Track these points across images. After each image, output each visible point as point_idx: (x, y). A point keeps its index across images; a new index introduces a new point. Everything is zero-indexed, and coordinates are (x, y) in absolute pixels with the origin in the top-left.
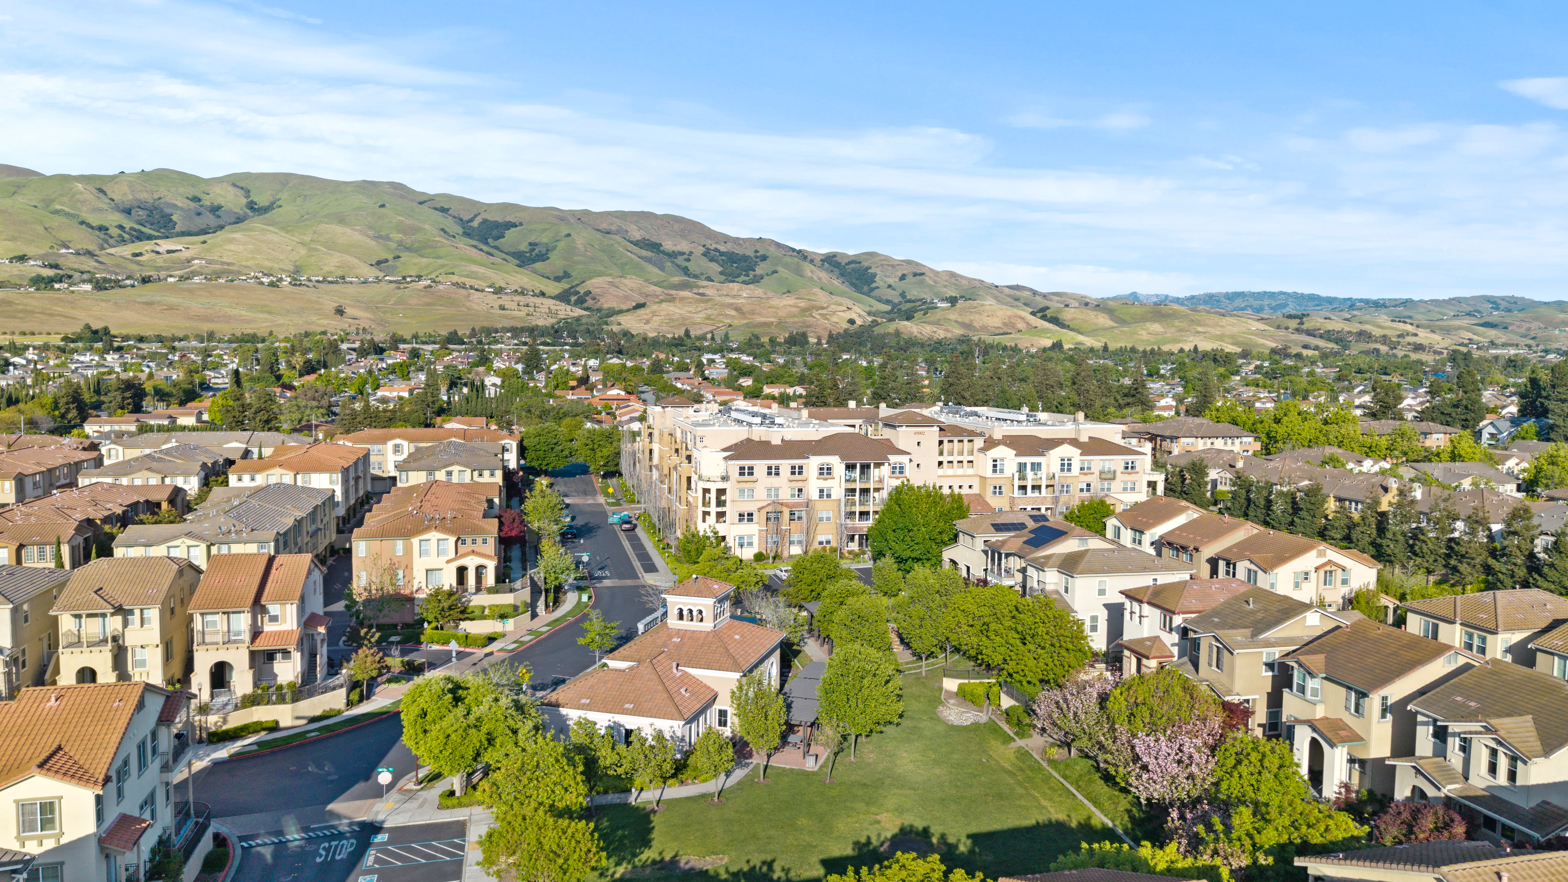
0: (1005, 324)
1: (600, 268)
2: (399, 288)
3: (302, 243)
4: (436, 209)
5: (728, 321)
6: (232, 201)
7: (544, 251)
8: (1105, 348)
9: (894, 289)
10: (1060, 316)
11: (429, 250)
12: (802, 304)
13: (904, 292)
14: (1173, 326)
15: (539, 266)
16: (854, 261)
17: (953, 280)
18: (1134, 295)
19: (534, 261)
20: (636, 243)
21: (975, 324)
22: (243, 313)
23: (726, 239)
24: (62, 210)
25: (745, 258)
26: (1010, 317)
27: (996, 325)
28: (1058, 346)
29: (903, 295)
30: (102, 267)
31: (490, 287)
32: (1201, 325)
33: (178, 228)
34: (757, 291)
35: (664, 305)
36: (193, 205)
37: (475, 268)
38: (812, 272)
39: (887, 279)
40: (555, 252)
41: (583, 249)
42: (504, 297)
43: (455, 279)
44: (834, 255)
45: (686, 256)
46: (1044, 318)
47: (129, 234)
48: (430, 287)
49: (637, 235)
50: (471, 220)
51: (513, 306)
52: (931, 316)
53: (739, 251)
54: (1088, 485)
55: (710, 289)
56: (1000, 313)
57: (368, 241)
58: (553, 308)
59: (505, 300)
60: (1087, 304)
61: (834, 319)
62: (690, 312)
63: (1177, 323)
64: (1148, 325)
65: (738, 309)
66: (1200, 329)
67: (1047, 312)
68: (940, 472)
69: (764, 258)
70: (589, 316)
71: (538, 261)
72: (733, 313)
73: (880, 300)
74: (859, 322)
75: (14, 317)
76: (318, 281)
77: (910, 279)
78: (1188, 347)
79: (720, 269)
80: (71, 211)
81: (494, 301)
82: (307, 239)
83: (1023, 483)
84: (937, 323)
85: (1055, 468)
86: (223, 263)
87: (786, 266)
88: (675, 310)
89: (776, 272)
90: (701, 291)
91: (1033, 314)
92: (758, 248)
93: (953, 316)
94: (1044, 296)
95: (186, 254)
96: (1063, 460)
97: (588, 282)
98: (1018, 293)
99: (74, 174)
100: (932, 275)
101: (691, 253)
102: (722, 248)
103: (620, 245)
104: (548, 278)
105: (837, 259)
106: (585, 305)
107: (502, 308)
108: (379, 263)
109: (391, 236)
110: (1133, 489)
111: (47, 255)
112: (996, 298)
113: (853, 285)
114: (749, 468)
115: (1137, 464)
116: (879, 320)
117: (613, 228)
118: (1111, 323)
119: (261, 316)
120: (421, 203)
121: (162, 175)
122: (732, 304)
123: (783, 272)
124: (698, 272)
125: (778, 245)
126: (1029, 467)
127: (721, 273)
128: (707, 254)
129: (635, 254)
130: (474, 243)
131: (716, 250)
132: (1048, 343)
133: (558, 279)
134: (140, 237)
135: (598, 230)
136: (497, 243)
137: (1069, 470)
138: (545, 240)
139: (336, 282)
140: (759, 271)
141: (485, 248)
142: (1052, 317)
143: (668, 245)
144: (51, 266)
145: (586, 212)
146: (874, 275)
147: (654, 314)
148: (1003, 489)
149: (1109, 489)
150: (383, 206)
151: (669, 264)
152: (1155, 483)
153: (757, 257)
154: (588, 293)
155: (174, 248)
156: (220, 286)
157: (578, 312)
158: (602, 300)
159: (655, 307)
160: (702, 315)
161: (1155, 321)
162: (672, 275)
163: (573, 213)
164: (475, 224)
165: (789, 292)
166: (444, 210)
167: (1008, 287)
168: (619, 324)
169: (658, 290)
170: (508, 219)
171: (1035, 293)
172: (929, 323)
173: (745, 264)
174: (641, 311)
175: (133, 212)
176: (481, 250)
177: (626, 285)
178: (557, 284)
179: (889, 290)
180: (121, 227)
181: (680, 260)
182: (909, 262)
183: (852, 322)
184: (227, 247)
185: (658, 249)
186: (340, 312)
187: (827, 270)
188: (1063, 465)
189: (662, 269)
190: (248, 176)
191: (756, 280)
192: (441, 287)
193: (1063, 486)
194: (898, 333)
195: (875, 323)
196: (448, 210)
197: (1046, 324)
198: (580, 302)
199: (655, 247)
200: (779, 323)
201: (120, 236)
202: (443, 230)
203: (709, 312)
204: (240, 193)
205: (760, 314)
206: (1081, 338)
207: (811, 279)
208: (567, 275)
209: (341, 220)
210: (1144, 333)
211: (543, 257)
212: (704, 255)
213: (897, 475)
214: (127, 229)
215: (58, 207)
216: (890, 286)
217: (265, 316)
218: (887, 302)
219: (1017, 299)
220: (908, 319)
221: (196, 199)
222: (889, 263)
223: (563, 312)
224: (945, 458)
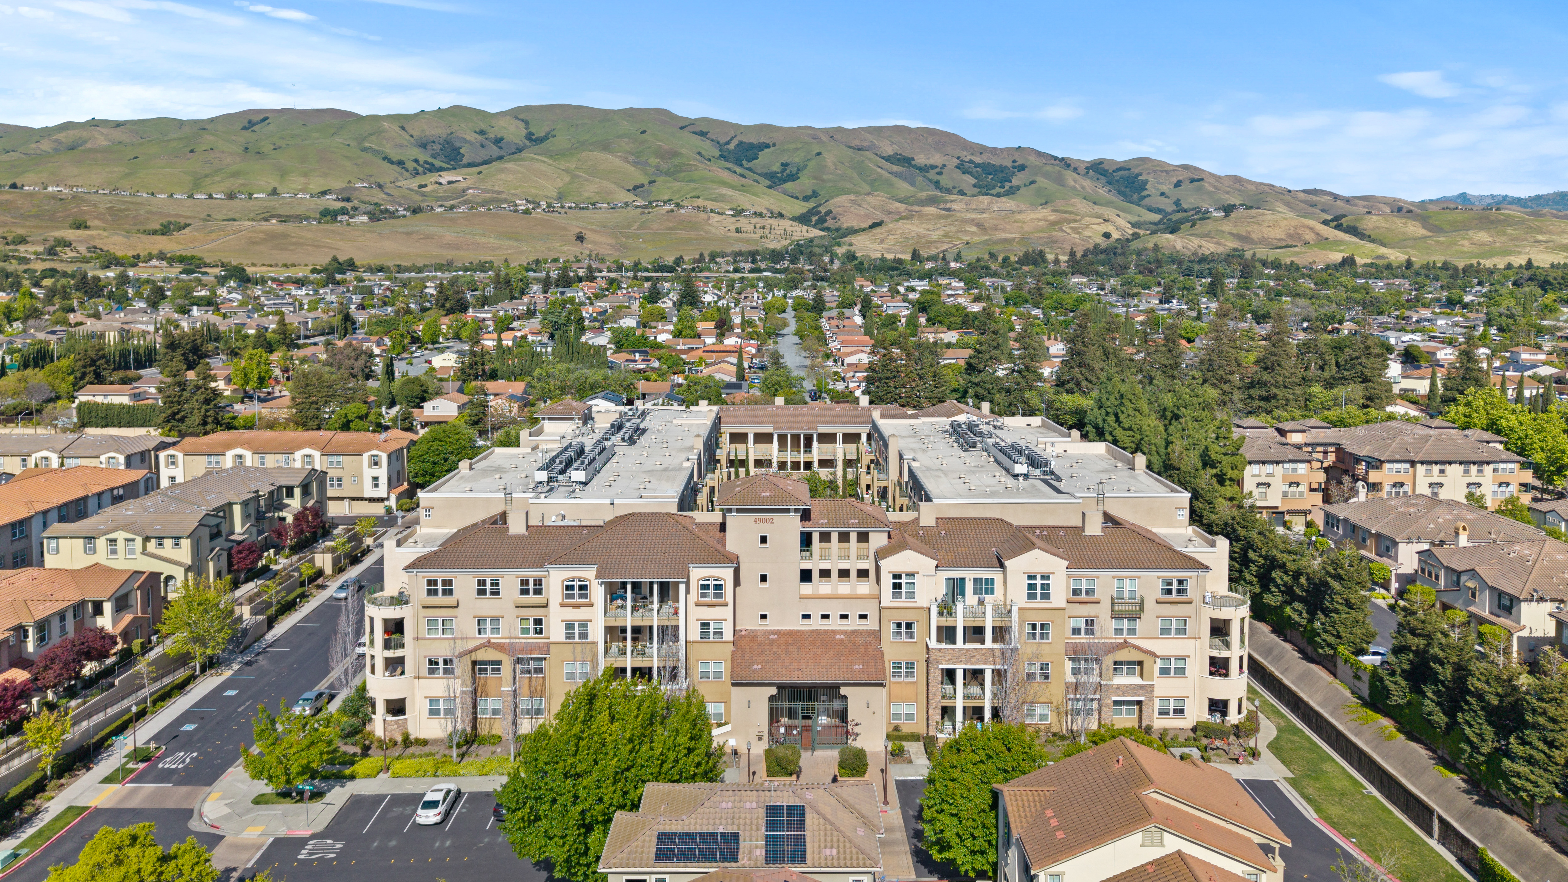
0: (1290, 236)
1: (849, 185)
2: (643, 213)
3: (567, 171)
4: (695, 133)
5: (967, 238)
6: (514, 132)
7: (794, 170)
8: (1409, 264)
9: (1167, 197)
10: (1358, 225)
11: (683, 174)
12: (1052, 217)
13: (1179, 200)
14: (1504, 233)
15: (789, 186)
16: (1123, 167)
17: (1237, 186)
18: (1463, 196)
19: (785, 181)
20: (888, 159)
21: (1253, 236)
22: (492, 240)
23: (982, 149)
24: (370, 148)
25: (1002, 169)
26: (1295, 228)
27: (1278, 237)
28: (1349, 262)
29: (1177, 203)
30: (390, 199)
31: (731, 209)
32: (1541, 233)
33: (465, 161)
34: (1008, 203)
35: (901, 223)
36: (480, 138)
37: (724, 191)
38: (1075, 181)
39: (1160, 187)
40: (806, 171)
41: (832, 167)
42: (743, 220)
43: (700, 202)
44: (1101, 162)
45: (938, 170)
46: (1338, 227)
47: (422, 166)
48: (672, 211)
49: (889, 151)
50: (728, 143)
51: (750, 228)
52: (1199, 228)
53: (995, 161)
54: (1090, 622)
55: (958, 204)
56: (1283, 223)
57: (628, 166)
58: (789, 229)
59: (744, 223)
60: (1400, 209)
61: (1087, 233)
62: (928, 230)
63: (1510, 230)
64: (1471, 233)
65: (979, 225)
66: (1540, 237)
67: (1343, 221)
68: (807, 588)
69: (1022, 168)
70: (822, 237)
71: (788, 181)
72: (974, 229)
73: (1150, 210)
74: (1116, 235)
75: (286, 249)
76: (570, 208)
77: (1186, 185)
78: (1519, 261)
79: (974, 181)
80: (377, 148)
81: (731, 223)
82: (572, 166)
83: (947, 622)
84: (1207, 236)
85: (1018, 594)
86: (494, 192)
87: (1046, 175)
88: (912, 228)
89: (1032, 182)
90: (948, 206)
91: (1325, 223)
92: (1016, 157)
93: (1227, 227)
94: (1348, 200)
95: (464, 184)
96: (1031, 577)
97: (831, 202)
98: (1315, 198)
99: (382, 113)
100: (1212, 181)
101: (944, 165)
102: (978, 160)
103: (871, 162)
104: (797, 198)
105: (1104, 166)
106: (825, 225)
107: (738, 231)
108: (635, 188)
109: (650, 161)
110: (1182, 631)
111: (344, 189)
112: (1288, 204)
113: (1120, 193)
114: (444, 583)
115: (1190, 586)
116: (1141, 232)
117: (866, 144)
118: (1424, 232)
119: (507, 243)
120: (682, 128)
121: (457, 112)
122: (973, 220)
123: (1042, 182)
124: (950, 186)
125: (1039, 154)
126: (969, 587)
127: (974, 186)
128: (961, 167)
129: (886, 170)
130: (729, 165)
131: (971, 162)
132: (1337, 257)
133: (806, 199)
134: (432, 169)
135: (850, 147)
136: (750, 165)
137: (1046, 596)
138: (797, 160)
139: (587, 208)
140: (1015, 181)
141: (739, 170)
142: (1348, 226)
143: (921, 159)
144: (343, 200)
145: (840, 130)
146: (1145, 182)
147: (890, 232)
148: (915, 629)
149: (1132, 631)
150: (644, 132)
151: (920, 178)
152: (1227, 622)
153: (1014, 167)
154: (829, 212)
155: (454, 179)
156: (482, 215)
157: (815, 233)
158: (843, 219)
159: (891, 226)
160: (940, 232)
161: (1480, 229)
162: (922, 190)
163: (825, 131)
164: (732, 146)
165: (1046, 203)
166: (703, 134)
167: (1304, 191)
168: (851, 245)
169: (902, 207)
170: (762, 140)
171: (1336, 197)
172: (1197, 236)
173: (1001, 175)
174: (877, 230)
175: (428, 147)
176: (735, 172)
177: (868, 203)
178: (804, 204)
179: (1162, 198)
180: (416, 161)
181: (932, 174)
182: (1186, 167)
183: (1107, 235)
184: (499, 177)
185: (910, 164)
186: (580, 238)
187: (1092, 178)
188: (1032, 587)
189: (913, 184)
190: (528, 108)
191: (1011, 192)
192: (683, 211)
193: (1034, 627)
194: (1156, 248)
195: (1136, 236)
196: (706, 133)
197: (1340, 235)
198: (820, 223)
199: (906, 161)
200: (1022, 239)
201: (415, 169)
202: (699, 154)
203: (948, 229)
204: (522, 125)
205: (1003, 230)
206: (1382, 250)
207: (1074, 188)
208: (815, 194)
209: (606, 147)
210: (1466, 243)
211: (793, 177)
212: (957, 167)
213: (711, 599)
214: (421, 162)
215: (367, 145)
216: (1162, 194)
217: (511, 243)
218: (1158, 211)
219: (1313, 205)
220: (1172, 232)
221: (482, 132)
222: (1161, 168)
223: (799, 233)
224: (815, 564)
